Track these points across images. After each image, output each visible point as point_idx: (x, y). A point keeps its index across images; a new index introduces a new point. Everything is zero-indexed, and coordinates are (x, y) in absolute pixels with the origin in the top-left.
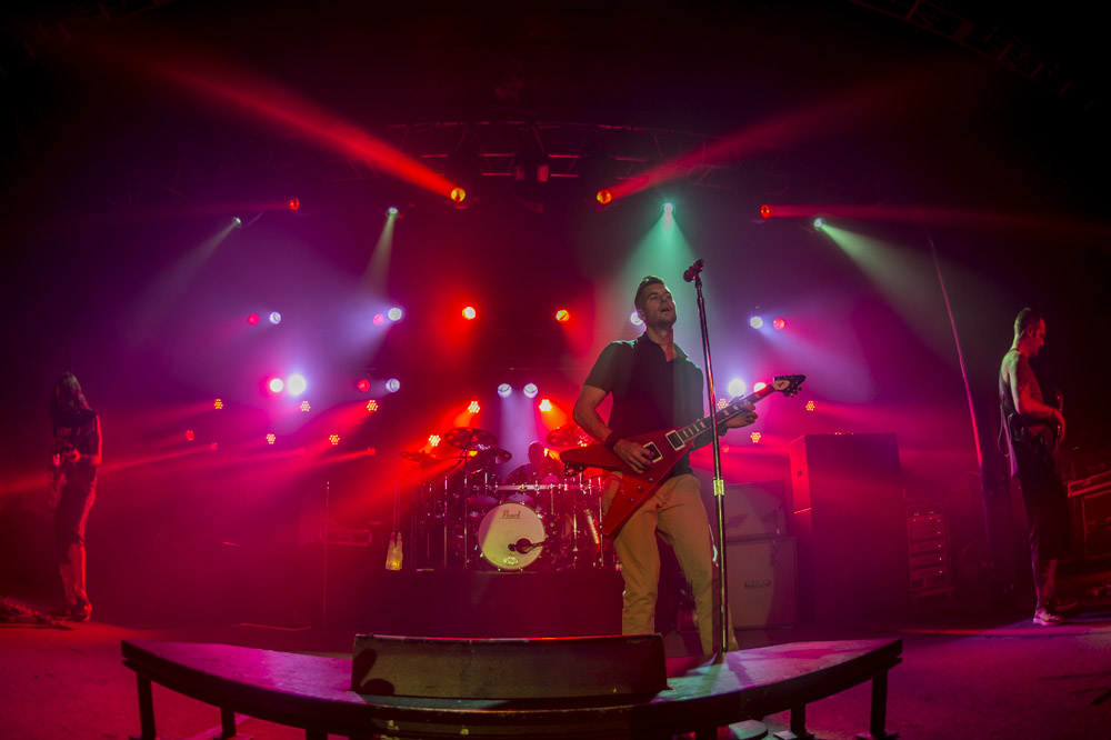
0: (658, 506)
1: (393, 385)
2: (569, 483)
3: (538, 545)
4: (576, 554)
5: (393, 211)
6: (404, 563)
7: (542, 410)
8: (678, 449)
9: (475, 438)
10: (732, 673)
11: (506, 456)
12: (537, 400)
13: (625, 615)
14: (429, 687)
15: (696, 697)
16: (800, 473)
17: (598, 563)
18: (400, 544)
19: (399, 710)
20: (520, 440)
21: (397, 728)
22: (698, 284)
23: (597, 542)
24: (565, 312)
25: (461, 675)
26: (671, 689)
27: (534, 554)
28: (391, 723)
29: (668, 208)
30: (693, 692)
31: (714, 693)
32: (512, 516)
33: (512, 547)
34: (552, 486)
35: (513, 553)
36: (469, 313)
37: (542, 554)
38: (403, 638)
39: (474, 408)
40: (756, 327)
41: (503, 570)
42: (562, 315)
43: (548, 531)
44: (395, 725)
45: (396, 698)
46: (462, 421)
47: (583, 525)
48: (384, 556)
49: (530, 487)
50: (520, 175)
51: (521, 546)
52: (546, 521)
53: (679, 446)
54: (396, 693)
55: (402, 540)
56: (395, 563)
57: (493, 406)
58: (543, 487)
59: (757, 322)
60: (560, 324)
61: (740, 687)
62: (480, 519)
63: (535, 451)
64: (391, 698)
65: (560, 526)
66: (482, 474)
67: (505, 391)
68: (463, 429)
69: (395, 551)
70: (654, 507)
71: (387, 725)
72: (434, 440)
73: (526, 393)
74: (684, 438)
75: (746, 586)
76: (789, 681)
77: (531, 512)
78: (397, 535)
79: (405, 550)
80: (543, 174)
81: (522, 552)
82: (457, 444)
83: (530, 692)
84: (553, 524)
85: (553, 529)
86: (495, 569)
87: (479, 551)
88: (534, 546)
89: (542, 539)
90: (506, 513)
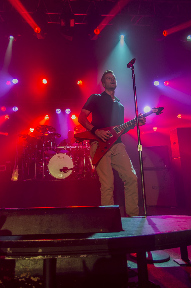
0: (111, 154)
1: (16, 109)
2: (82, 146)
3: (71, 169)
4: (85, 173)
5: (12, 38)
6: (19, 178)
7: (72, 118)
8: (118, 133)
9: (47, 129)
10: (150, 226)
11: (59, 135)
12: (70, 115)
13: (102, 197)
14: (26, 230)
15: (135, 235)
16: (175, 143)
17: (93, 176)
18: (17, 171)
19: (13, 242)
20: (64, 130)
21: (11, 252)
22: (133, 69)
23: (93, 168)
24: (81, 81)
25: (40, 224)
26: (124, 231)
27: (69, 173)
28: (9, 249)
29: (122, 37)
30: (133, 233)
31: (143, 234)
32: (61, 158)
33: (61, 170)
34: (76, 147)
35: (61, 172)
36: (45, 81)
37: (72, 173)
38: (17, 208)
39: (47, 118)
40: (156, 85)
41: (57, 179)
42: (79, 82)
43: (74, 164)
44: (10, 250)
45: (13, 236)
46: (42, 123)
47: (88, 162)
48: (11, 175)
49: (68, 147)
50: (63, 24)
51: (64, 170)
52: (74, 160)
53: (118, 132)
54: (13, 234)
55: (19, 168)
56: (15, 178)
57: (54, 117)
58: (72, 147)
59: (157, 83)
60: (79, 86)
61: (154, 233)
62: (49, 160)
63: (70, 133)
64: (10, 237)
65: (79, 162)
66: (50, 143)
67: (59, 111)
68: (43, 126)
69: (15, 173)
70: (110, 155)
71: (7, 250)
72: (32, 130)
73: (66, 112)
74: (120, 129)
75: (153, 188)
76: (176, 232)
77: (68, 156)
78: (16, 166)
79: (20, 173)
80: (72, 23)
81: (65, 172)
82: (41, 131)
83: (67, 230)
84: (77, 161)
85: (76, 163)
86: (54, 178)
87: (49, 172)
88: (69, 170)
89: (72, 167)
90: (59, 157)
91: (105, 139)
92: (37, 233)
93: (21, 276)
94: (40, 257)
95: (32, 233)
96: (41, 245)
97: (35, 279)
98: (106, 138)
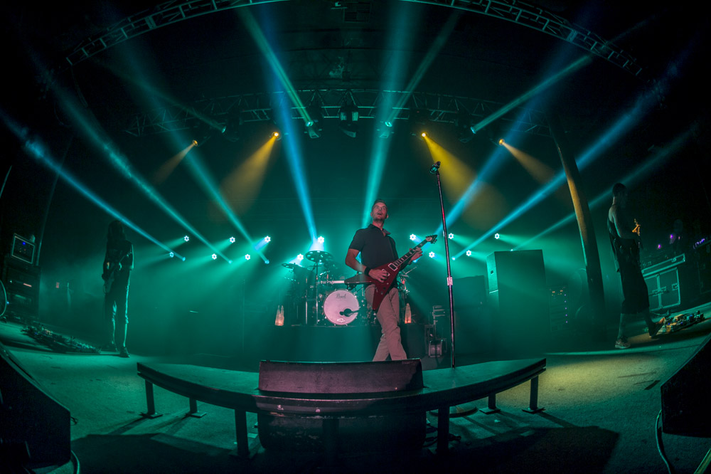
3: (355, 312)
5: (276, 135)
6: (285, 322)
18: (283, 312)
19: (284, 400)
21: (283, 409)
25: (316, 381)
26: (426, 388)
27: (353, 317)
28: (279, 406)
32: (341, 296)
33: (341, 313)
35: (342, 316)
37: (357, 317)
39: (321, 240)
41: (337, 325)
43: (360, 304)
44: (282, 407)
48: (274, 318)
50: (343, 118)
51: (346, 313)
52: (359, 299)
53: (395, 269)
55: (284, 310)
56: (280, 322)
62: (324, 299)
69: (280, 316)
71: (277, 407)
74: (396, 265)
77: (351, 294)
78: (281, 307)
79: (285, 315)
80: (355, 117)
81: (347, 316)
82: (312, 259)
85: (363, 303)
86: (333, 324)
87: (324, 316)
88: (353, 312)
89: (357, 309)
90: (338, 295)
91: (382, 279)
92: (313, 391)
93: (298, 433)
94: (318, 417)
95: (306, 391)
96: (319, 405)
97: (315, 438)
98: (384, 278)
